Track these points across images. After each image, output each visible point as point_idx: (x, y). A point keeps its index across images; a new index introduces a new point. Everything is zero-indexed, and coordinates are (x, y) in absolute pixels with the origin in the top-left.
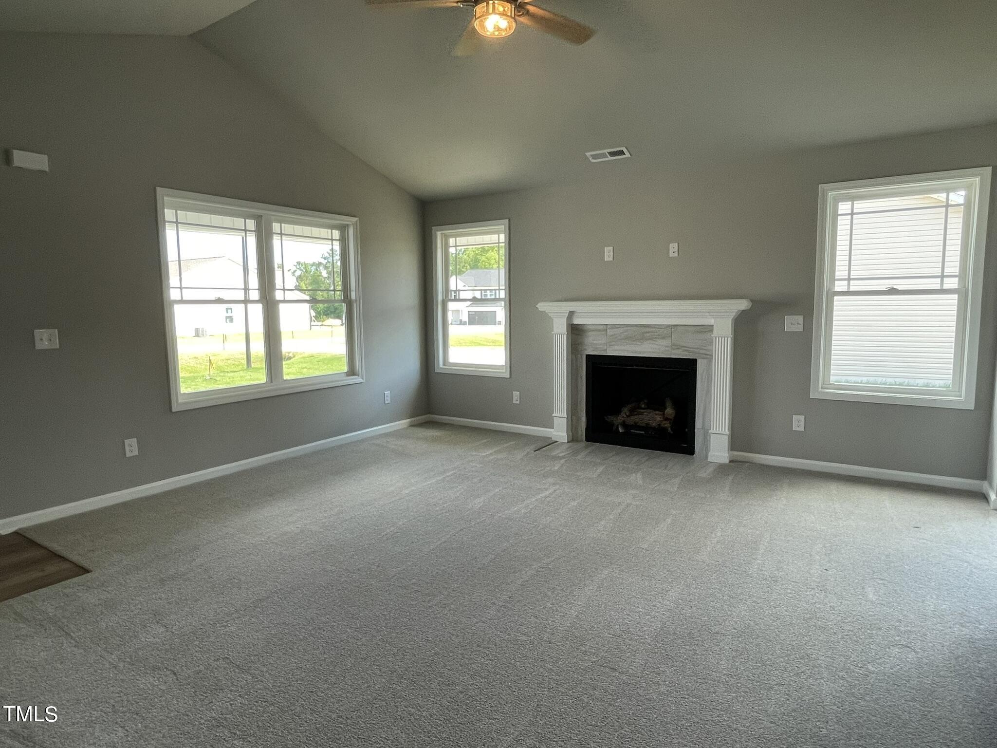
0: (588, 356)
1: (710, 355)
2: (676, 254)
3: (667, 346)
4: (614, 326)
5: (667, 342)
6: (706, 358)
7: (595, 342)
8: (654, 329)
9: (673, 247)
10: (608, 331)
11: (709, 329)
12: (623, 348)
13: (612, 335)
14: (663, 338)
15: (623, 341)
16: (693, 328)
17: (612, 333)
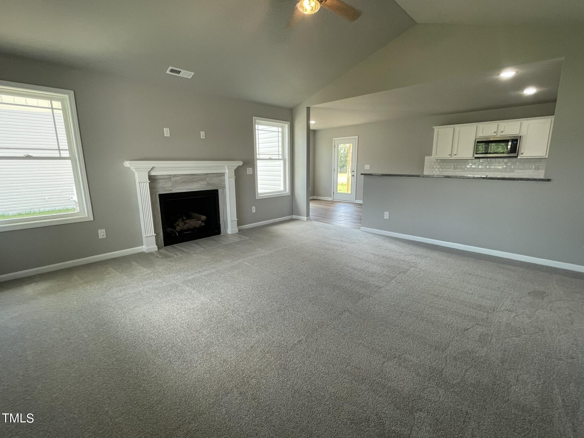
0: (159, 195)
1: (224, 187)
2: (204, 137)
3: (205, 185)
4: (175, 176)
5: (205, 183)
6: (222, 188)
7: (164, 186)
8: (197, 176)
9: (202, 134)
10: (172, 178)
11: (223, 174)
12: (182, 188)
13: (175, 181)
14: (202, 180)
15: (181, 184)
16: (216, 175)
17: (174, 180)
